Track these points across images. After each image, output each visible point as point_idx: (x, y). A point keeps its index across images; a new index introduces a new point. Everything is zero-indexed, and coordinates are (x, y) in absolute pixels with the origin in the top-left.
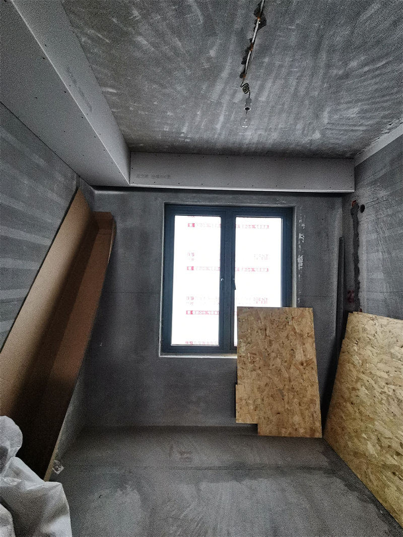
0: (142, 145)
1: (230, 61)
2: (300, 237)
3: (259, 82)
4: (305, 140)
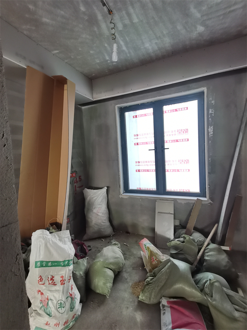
0: (94, 75)
1: (95, 8)
2: (210, 112)
3: (124, 12)
4: (194, 35)
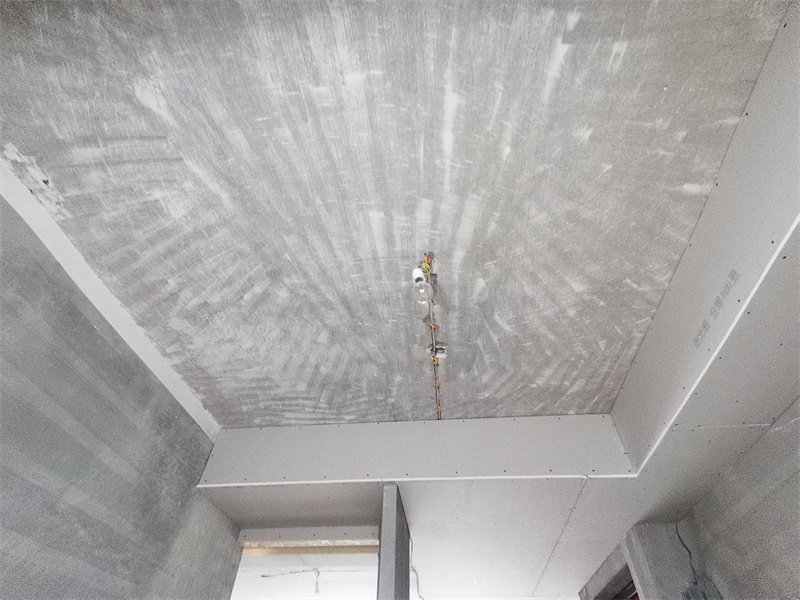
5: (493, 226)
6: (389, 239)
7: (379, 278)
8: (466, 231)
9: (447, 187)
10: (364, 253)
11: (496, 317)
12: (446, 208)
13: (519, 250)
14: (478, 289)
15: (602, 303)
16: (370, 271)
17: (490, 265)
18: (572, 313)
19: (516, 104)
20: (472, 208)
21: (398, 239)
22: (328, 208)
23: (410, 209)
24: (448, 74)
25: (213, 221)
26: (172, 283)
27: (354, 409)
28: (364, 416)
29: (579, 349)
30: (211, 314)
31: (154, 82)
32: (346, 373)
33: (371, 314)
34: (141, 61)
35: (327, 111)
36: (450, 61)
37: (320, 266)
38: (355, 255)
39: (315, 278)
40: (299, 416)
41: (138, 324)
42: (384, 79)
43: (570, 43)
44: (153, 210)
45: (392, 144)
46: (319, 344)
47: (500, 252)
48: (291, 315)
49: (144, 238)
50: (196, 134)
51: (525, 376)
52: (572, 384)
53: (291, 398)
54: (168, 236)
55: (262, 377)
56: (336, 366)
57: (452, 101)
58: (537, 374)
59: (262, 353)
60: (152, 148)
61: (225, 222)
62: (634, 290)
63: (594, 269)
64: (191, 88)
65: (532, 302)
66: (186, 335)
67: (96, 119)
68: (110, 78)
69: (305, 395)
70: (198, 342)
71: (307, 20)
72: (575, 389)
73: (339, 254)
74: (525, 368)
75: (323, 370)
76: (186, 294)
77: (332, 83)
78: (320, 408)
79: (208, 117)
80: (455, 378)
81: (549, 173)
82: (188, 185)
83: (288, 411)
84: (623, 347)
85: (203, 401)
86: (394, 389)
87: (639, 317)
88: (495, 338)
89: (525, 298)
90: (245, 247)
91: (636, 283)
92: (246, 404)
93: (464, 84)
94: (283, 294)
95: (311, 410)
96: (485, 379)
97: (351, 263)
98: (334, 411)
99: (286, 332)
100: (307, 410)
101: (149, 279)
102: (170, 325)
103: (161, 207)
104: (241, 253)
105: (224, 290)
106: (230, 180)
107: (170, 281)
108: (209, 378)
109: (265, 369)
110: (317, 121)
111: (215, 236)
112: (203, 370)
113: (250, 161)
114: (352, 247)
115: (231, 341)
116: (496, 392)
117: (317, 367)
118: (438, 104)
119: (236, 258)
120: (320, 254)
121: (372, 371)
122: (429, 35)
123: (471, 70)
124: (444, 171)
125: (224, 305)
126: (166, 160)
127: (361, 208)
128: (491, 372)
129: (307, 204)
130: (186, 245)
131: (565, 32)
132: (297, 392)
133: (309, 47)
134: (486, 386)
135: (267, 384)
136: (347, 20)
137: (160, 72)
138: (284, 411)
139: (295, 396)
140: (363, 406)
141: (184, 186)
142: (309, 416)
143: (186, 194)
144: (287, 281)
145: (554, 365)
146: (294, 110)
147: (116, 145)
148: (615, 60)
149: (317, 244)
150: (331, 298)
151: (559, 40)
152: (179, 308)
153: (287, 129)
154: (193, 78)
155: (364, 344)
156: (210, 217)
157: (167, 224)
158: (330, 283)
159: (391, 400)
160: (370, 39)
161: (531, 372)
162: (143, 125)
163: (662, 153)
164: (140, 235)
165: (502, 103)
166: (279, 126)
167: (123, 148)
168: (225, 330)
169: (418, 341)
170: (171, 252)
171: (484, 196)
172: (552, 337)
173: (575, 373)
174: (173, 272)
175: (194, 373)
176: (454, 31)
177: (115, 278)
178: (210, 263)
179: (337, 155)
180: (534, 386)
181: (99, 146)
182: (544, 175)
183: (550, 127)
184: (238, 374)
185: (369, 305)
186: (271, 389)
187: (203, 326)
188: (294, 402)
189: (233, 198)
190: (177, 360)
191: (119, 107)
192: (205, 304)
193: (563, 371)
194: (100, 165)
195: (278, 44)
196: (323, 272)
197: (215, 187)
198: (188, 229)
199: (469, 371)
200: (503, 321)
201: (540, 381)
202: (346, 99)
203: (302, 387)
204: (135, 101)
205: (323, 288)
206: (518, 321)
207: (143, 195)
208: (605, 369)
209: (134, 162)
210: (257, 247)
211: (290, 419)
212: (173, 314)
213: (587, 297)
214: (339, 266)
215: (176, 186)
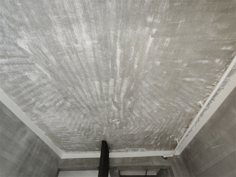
5: (132, 87)
6: (101, 89)
7: (99, 100)
8: (124, 88)
9: (118, 75)
10: (94, 93)
11: (134, 112)
12: (118, 81)
13: (140, 94)
14: (128, 104)
15: (164, 109)
16: (96, 98)
17: (132, 98)
18: (156, 111)
19: (138, 53)
20: (126, 82)
21: (104, 90)
22: (82, 80)
23: (107, 81)
24: (118, 43)
25: (45, 82)
26: (33, 100)
27: (92, 136)
28: (95, 138)
29: (158, 121)
30: (46, 109)
31: (24, 41)
32: (89, 126)
33: (96, 110)
34: (19, 33)
35: (80, 52)
36: (118, 40)
37: (80, 96)
38: (91, 94)
39: (78, 100)
40: (75, 138)
41: (23, 111)
42: (98, 44)
43: (153, 37)
44: (26, 78)
45: (101, 62)
46: (81, 118)
47: (134, 94)
48: (71, 110)
49: (23, 86)
50: (38, 57)
51: (142, 128)
52: (156, 130)
53: (73, 133)
54: (31, 86)
55: (63, 127)
56: (86, 124)
57: (119, 51)
58: (146, 127)
59: (63, 120)
60: (24, 60)
61: (49, 83)
62: (172, 105)
63: (162, 100)
64: (36, 43)
65: (144, 108)
66: (39, 115)
67: (5, 50)
68: (8, 38)
69: (77, 132)
70: (43, 117)
71: (73, 25)
72: (157, 131)
73: (85, 93)
74: (142, 126)
75: (82, 125)
76: (38, 103)
77: (82, 44)
78: (82, 136)
79: (42, 52)
80: (122, 128)
81: (149, 73)
82: (37, 71)
83: (72, 137)
84: (170, 121)
85: (45, 133)
86: (104, 131)
87: (174, 113)
88: (134, 118)
89: (142, 107)
90: (56, 90)
91: (173, 104)
92: (59, 134)
93: (122, 47)
94: (69, 104)
95: (79, 136)
96: (131, 128)
97: (89, 96)
98: (86, 137)
99: (70, 115)
100: (78, 136)
101: (26, 98)
102: (33, 112)
103: (29, 78)
104: (55, 92)
105: (50, 102)
106: (50, 71)
107: (32, 99)
108: (47, 127)
109: (64, 125)
110: (77, 54)
111: (46, 87)
112: (44, 125)
113: (56, 65)
114: (90, 91)
115: (53, 116)
116: (134, 132)
117: (80, 125)
118: (115, 52)
119: (53, 93)
120: (80, 93)
121: (97, 126)
122: (111, 32)
123: (125, 43)
124: (117, 71)
125: (50, 106)
126: (29, 64)
127: (92, 80)
128: (133, 127)
129: (75, 78)
130: (37, 89)
131: (152, 34)
132: (74, 131)
133: (74, 33)
134: (131, 131)
135: (65, 129)
136: (86, 26)
137: (26, 38)
138: (71, 136)
139: (74, 132)
140: (95, 136)
141: (35, 71)
142: (78, 138)
143: (36, 74)
144: (70, 100)
145: (151, 125)
146: (70, 51)
147: (12, 59)
148: (166, 43)
149: (79, 90)
150: (84, 105)
151: (150, 36)
152: (36, 107)
153: (68, 56)
154: (37, 40)
155: (94, 119)
156: (44, 81)
157: (30, 82)
158: (83, 101)
159: (103, 134)
160: (93, 32)
161: (144, 127)
162: (21, 53)
163: (180, 69)
164: (22, 85)
165: (134, 53)
166: (65, 55)
167: (15, 60)
168: (51, 113)
169: (111, 118)
170: (32, 91)
171: (130, 79)
172: (150, 118)
173: (156, 127)
174: (33, 97)
175: (42, 125)
176: (119, 32)
177: (14, 98)
178: (45, 94)
179: (84, 65)
180: (145, 131)
181: (7, 59)
182: (147, 73)
183: (148, 60)
184: (56, 126)
185: (96, 108)
186: (66, 130)
187: (44, 112)
188: (74, 134)
189: (51, 76)
190: (36, 122)
191: (12, 47)
192: (44, 106)
193: (153, 127)
194: (7, 64)
195: (64, 31)
196: (81, 98)
197: (45, 72)
198: (37, 84)
199: (126, 126)
200: (136, 113)
201: (147, 129)
202: (86, 48)
203: (76, 130)
204: (18, 46)
205: (81, 103)
206: (140, 113)
207: (22, 74)
208: (165, 127)
209: (18, 64)
210: (60, 90)
211: (73, 139)
212: (34, 108)
213: (159, 107)
214: (86, 96)
215: (33, 72)
